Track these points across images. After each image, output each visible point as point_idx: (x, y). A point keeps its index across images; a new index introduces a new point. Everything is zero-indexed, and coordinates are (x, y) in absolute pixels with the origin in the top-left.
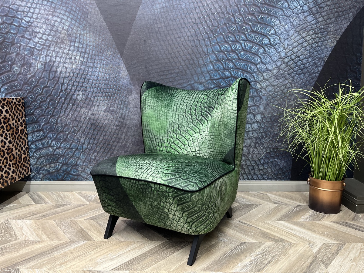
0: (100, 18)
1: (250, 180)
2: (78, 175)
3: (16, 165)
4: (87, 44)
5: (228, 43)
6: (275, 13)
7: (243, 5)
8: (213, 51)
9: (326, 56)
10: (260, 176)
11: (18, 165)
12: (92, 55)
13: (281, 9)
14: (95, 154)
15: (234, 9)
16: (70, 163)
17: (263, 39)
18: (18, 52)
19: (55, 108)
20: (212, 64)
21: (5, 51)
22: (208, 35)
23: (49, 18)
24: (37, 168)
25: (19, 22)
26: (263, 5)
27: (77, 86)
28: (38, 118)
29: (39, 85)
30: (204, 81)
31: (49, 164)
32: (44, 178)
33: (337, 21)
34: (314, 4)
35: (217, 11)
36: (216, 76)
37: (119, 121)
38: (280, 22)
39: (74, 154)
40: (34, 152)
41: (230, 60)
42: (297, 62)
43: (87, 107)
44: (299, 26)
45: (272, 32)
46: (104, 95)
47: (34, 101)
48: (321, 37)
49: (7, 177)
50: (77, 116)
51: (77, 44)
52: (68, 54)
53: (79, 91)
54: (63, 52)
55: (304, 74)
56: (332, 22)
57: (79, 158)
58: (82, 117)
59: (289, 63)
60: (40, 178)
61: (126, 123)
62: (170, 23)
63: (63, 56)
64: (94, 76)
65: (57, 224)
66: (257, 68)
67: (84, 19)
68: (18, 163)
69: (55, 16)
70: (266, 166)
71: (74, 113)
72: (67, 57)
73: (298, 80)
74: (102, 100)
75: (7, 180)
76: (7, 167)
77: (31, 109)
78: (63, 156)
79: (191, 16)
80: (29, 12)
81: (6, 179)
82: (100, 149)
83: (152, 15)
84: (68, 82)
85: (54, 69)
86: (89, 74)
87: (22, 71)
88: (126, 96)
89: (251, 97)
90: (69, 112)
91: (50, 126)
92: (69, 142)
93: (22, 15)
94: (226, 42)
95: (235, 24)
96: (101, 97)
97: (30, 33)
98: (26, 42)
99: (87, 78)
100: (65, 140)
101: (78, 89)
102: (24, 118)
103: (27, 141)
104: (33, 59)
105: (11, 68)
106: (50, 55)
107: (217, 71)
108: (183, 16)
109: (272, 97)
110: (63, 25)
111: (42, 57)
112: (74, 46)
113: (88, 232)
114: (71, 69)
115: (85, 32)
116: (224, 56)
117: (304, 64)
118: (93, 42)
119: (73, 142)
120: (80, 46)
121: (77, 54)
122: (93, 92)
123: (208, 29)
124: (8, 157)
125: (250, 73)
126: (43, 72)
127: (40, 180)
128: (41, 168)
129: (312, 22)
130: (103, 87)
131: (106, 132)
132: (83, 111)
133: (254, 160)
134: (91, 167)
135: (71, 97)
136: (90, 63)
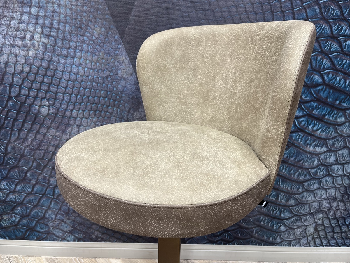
1: (323, 246)
2: (48, 233)
4: (54, 11)
10: (340, 241)
12: (64, 32)
16: (34, 216)
27: (39, 90)
31: (0, 215)
39: (39, 202)
41: (326, 54)
43: (58, 127)
46: (89, 108)
50: (41, 141)
51: (34, 11)
52: (17, 29)
53: (42, 99)
54: (10, 25)
57: (49, 208)
58: (50, 143)
63: (10, 33)
64: (70, 72)
71: (36, 137)
72: (16, 35)
74: (86, 116)
78: (21, 204)
84: (20, 82)
86: (61, 68)
88: (129, 112)
90: (27, 136)
92: (29, 183)
96: (84, 111)
99: (57, 75)
100: (23, 180)
101: (40, 95)
112: (30, 13)
114: (26, 57)
118: (66, 7)
119: (37, 183)
120: (40, 14)
121: (35, 30)
122: (68, 103)
130: (88, 94)
132: (53, 134)
133: (336, 219)
134: (68, 222)
135: (28, 109)
136: (61, 47)
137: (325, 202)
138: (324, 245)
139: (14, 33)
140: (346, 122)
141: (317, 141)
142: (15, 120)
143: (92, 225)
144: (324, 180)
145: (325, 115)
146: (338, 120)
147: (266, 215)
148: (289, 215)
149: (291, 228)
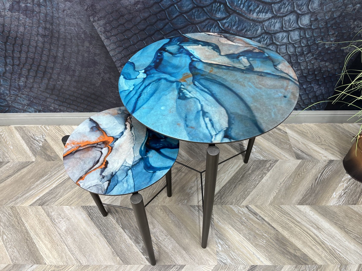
14: (23, 79)
61: (58, 32)
82: (29, 72)
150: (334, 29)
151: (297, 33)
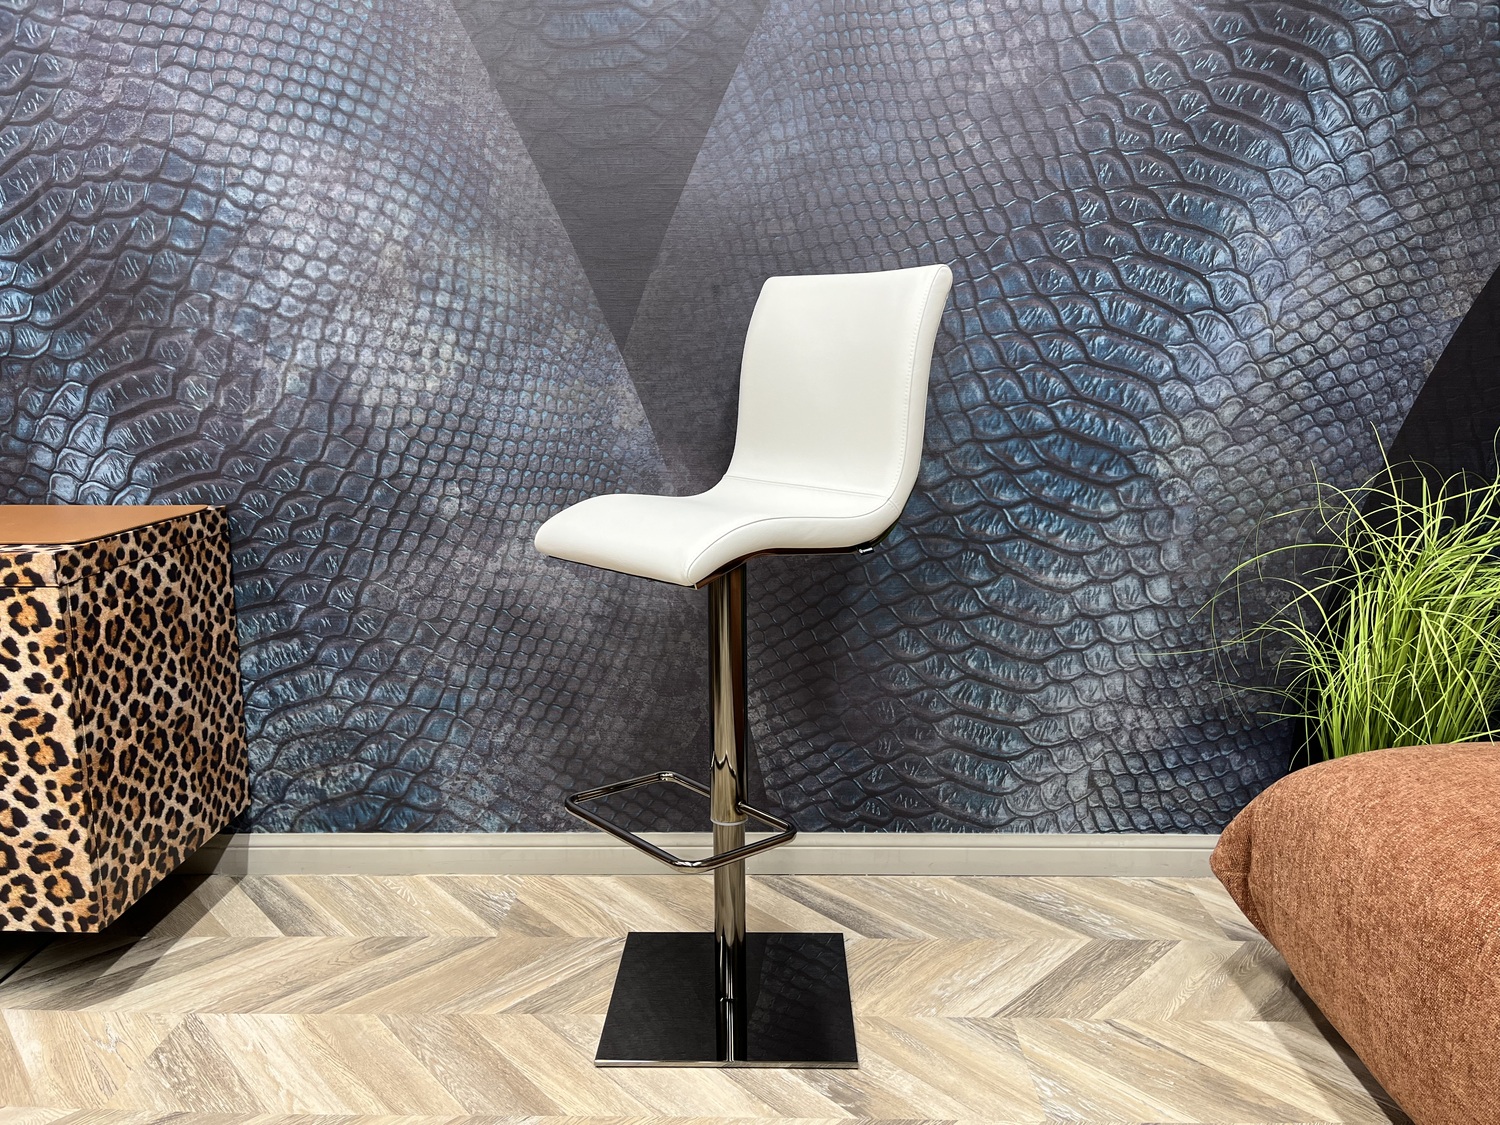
0: (539, 197)
1: (1119, 831)
2: (437, 810)
3: (205, 779)
4: (483, 299)
5: (1045, 299)
6: (1236, 187)
7: (1109, 151)
8: (985, 332)
9: (1430, 356)
10: (1159, 817)
11: (210, 779)
12: (502, 341)
13: (1258, 169)
14: (508, 727)
15: (1071, 166)
16: (407, 764)
17: (1185, 284)
18: (206, 324)
19: (352, 548)
20: (980, 380)
21: (151, 320)
22: (967, 269)
23: (332, 194)
24: (276, 780)
25: (207, 205)
26: (1190, 154)
27: (441, 462)
28: (283, 587)
29: (290, 459)
30: (946, 444)
31: (323, 767)
32: (302, 822)
33: (1476, 219)
34: (1391, 149)
35: (1003, 175)
36: (996, 427)
37: (607, 601)
38: (1253, 220)
39: (422, 727)
40: (265, 720)
41: (1052, 366)
42: (1317, 377)
43: (478, 544)
44: (1327, 235)
45: (1221, 257)
46: (548, 498)
47: (270, 519)
48: (1414, 282)
49: (173, 835)
50: (439, 578)
51: (442, 300)
52: (405, 337)
53: (446, 481)
54: (389, 329)
55: (1342, 421)
56: (1459, 224)
57: (445, 743)
58: (457, 581)
59: (1286, 382)
60: (286, 821)
61: (633, 609)
62: (819, 218)
63: (389, 344)
64: (510, 422)
65: (397, 1034)
66: (1159, 398)
67: (472, 200)
68: (210, 770)
69: (358, 187)
70: (1184, 779)
71: (427, 567)
72: (402, 348)
73: (1319, 448)
75: (175, 843)
76: (174, 794)
77: (254, 550)
78: (379, 734)
79: (903, 191)
80: (249, 166)
81: (170, 842)
82: (529, 709)
83: (748, 187)
84: (403, 446)
85: (350, 394)
86: (492, 415)
87: (222, 402)
89: (1134, 510)
90: (407, 565)
91: (329, 617)
92: (403, 680)
93: (218, 177)
94: (1038, 295)
95: (1077, 224)
96: (537, 505)
97: (255, 252)
98: (240, 286)
99: (483, 429)
100: (389, 673)
101: (443, 473)
102: (227, 589)
103: (238, 675)
104: (265, 353)
105: (175, 390)
106: (336, 339)
107: (1001, 408)
108: (870, 191)
109: (1215, 510)
110: (388, 222)
111: (304, 350)
112: (433, 305)
113: (528, 1072)
114: (420, 393)
115: (477, 251)
116: (1030, 350)
117: (1346, 385)
118: (508, 291)
119: (420, 680)
120: (455, 305)
121: (441, 338)
122: (503, 487)
123: (969, 244)
124: (178, 752)
125: (1131, 417)
126: (307, 405)
127: (287, 827)
128: (290, 782)
129: (1380, 223)
130: (547, 468)
131: (554, 642)
132: (465, 559)
133: (1137, 754)
134: (489, 778)
135: (414, 505)
136: (495, 371)
137: (1102, 709)
138: (1121, 828)
139: (398, 345)
140: (1120, 514)
141: (1061, 560)
142: (385, 530)
143: (544, 787)
144: (1091, 653)
145: (1069, 499)
146: (1102, 509)
147: (965, 748)
148: (1022, 747)
149: (1029, 782)
150: (1229, 609)
151: (1149, 616)
